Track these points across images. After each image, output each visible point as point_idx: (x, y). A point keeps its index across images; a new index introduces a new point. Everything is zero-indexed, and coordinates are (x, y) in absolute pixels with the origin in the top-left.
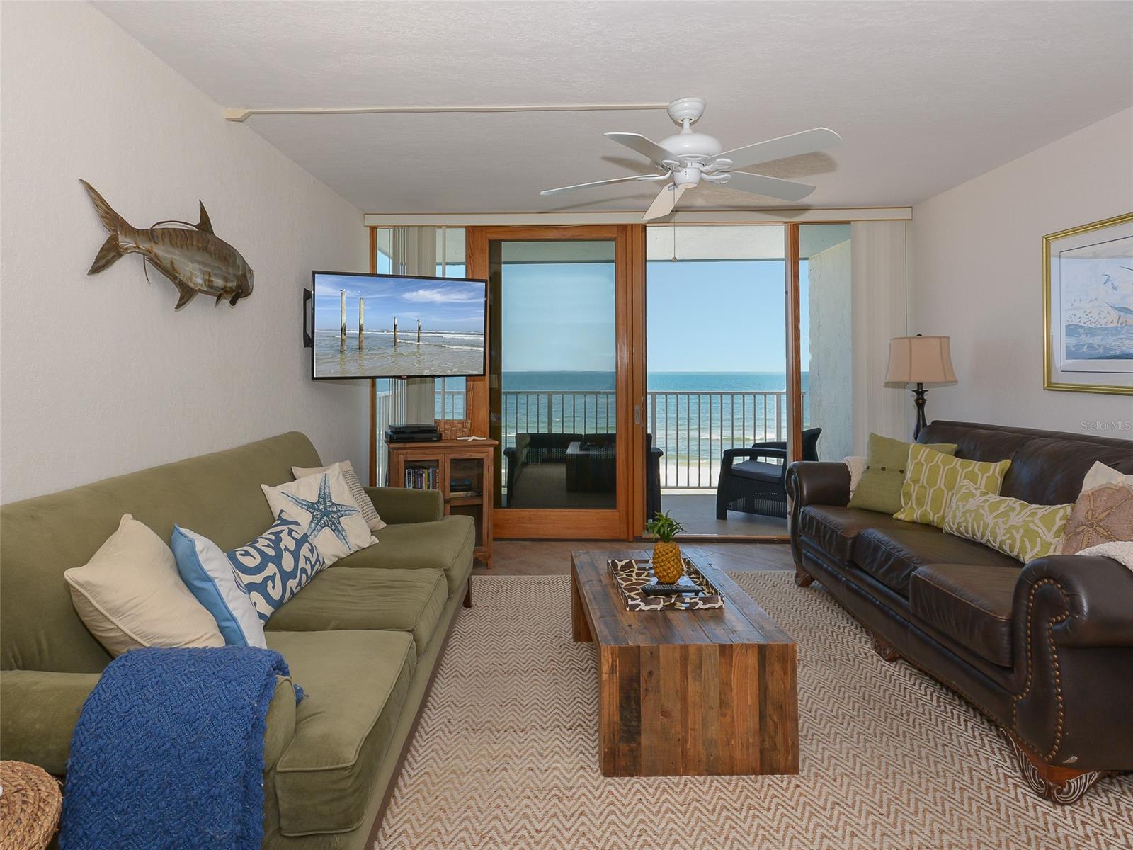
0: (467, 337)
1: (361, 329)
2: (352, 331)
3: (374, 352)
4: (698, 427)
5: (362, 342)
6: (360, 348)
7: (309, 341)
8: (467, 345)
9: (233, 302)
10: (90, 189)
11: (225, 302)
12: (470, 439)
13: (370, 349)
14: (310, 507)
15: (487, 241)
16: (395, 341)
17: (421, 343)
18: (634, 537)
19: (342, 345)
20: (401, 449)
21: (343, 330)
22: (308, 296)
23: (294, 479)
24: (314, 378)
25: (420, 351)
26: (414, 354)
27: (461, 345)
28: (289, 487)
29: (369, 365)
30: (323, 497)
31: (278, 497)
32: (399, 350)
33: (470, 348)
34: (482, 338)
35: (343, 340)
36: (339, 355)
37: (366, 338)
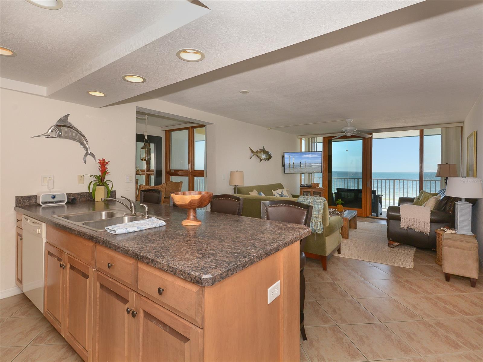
1: (293, 163)
5: (294, 166)
6: (293, 167)
7: (283, 166)
9: (268, 160)
10: (250, 148)
11: (267, 160)
14: (279, 195)
15: (328, 140)
18: (367, 217)
20: (302, 188)
21: (290, 163)
22: (283, 157)
23: (278, 190)
24: (284, 173)
28: (276, 191)
29: (295, 170)
30: (282, 193)
31: (274, 192)
33: (318, 167)
34: (321, 165)
35: (290, 166)
37: (295, 165)
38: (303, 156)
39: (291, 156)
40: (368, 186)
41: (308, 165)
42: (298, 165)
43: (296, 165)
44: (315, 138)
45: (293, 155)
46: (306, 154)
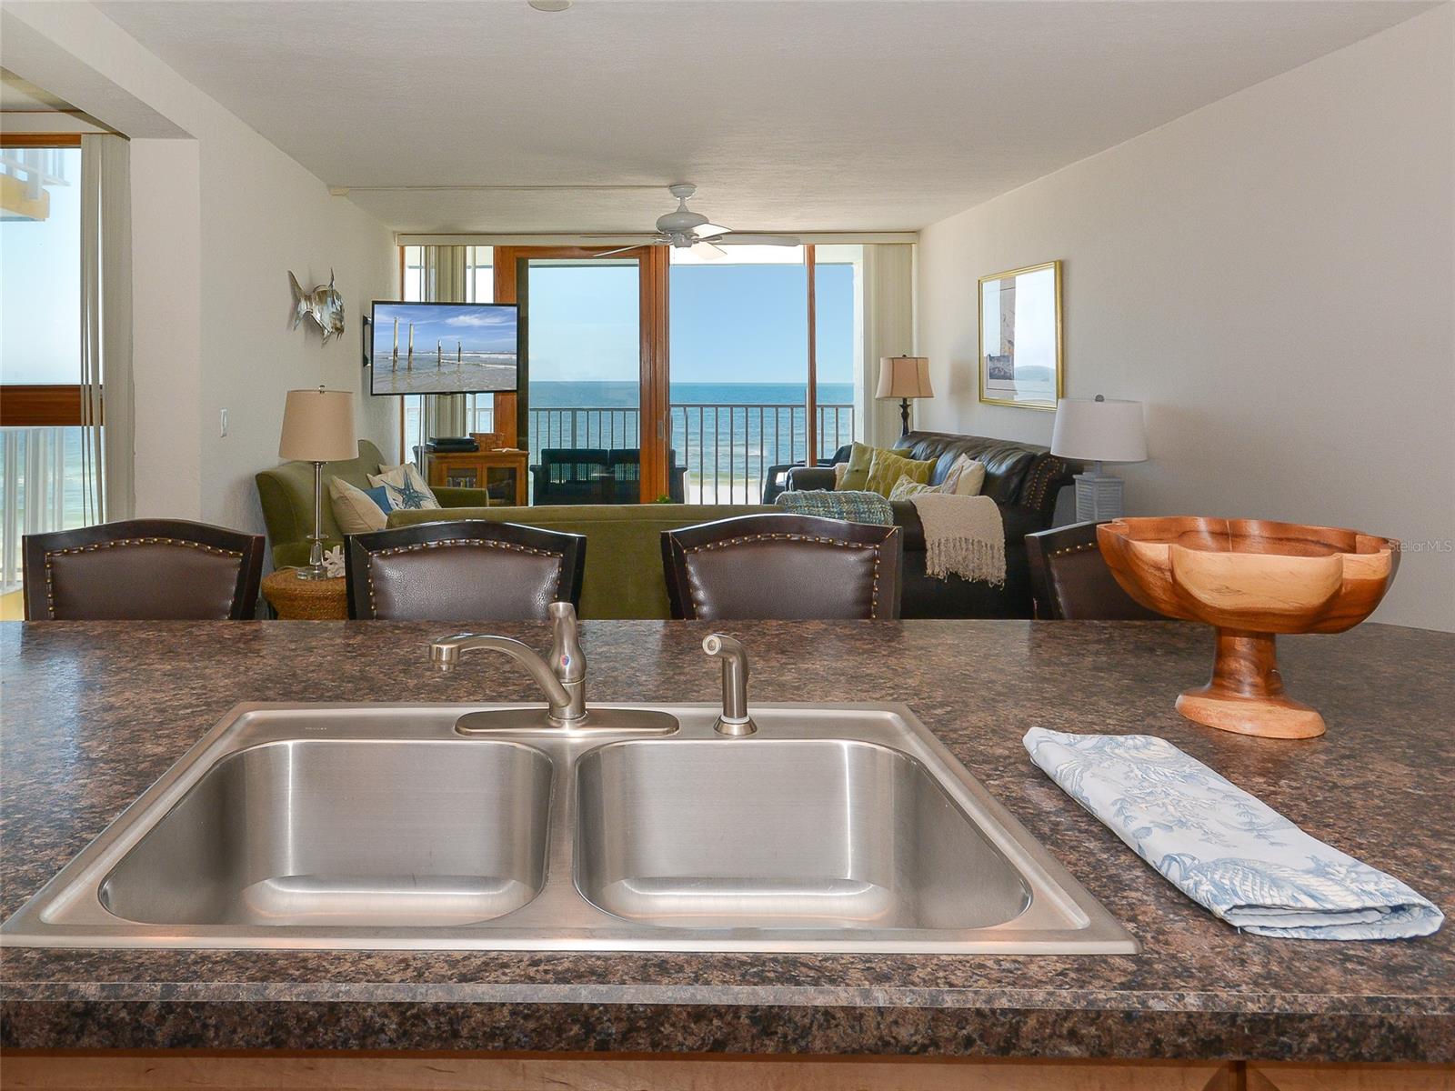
0: (501, 357)
1: (410, 351)
2: (403, 353)
3: (422, 371)
4: (744, 443)
6: (410, 369)
7: (369, 361)
8: (501, 364)
12: (504, 450)
13: (417, 369)
15: (515, 260)
16: (439, 361)
17: (461, 362)
19: (394, 365)
21: (395, 352)
22: (368, 323)
24: (370, 393)
25: (461, 370)
26: (455, 372)
27: (496, 364)
32: (443, 370)
33: (503, 366)
34: (515, 357)
35: (395, 361)
36: (390, 375)
37: (415, 359)
38: (450, 321)
39: (401, 320)
40: (659, 437)
41: (469, 358)
42: (429, 360)
43: (421, 359)
44: (469, 249)
45: (409, 315)
46: (462, 314)
